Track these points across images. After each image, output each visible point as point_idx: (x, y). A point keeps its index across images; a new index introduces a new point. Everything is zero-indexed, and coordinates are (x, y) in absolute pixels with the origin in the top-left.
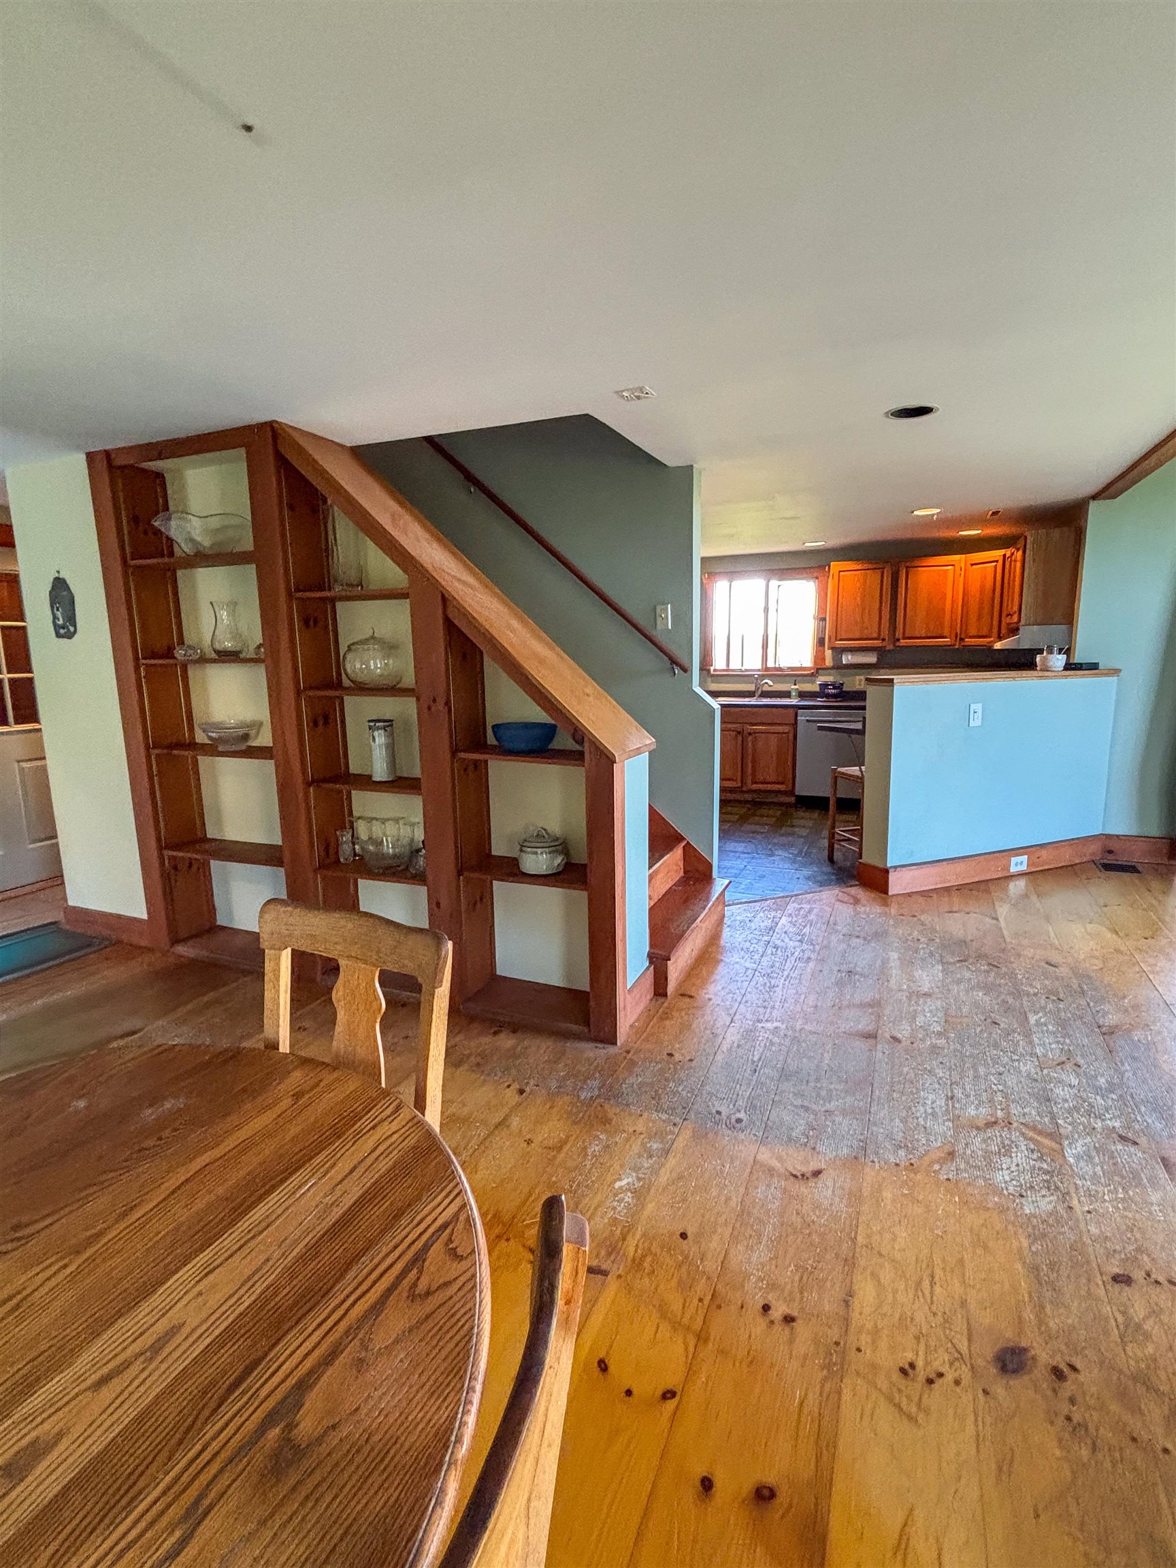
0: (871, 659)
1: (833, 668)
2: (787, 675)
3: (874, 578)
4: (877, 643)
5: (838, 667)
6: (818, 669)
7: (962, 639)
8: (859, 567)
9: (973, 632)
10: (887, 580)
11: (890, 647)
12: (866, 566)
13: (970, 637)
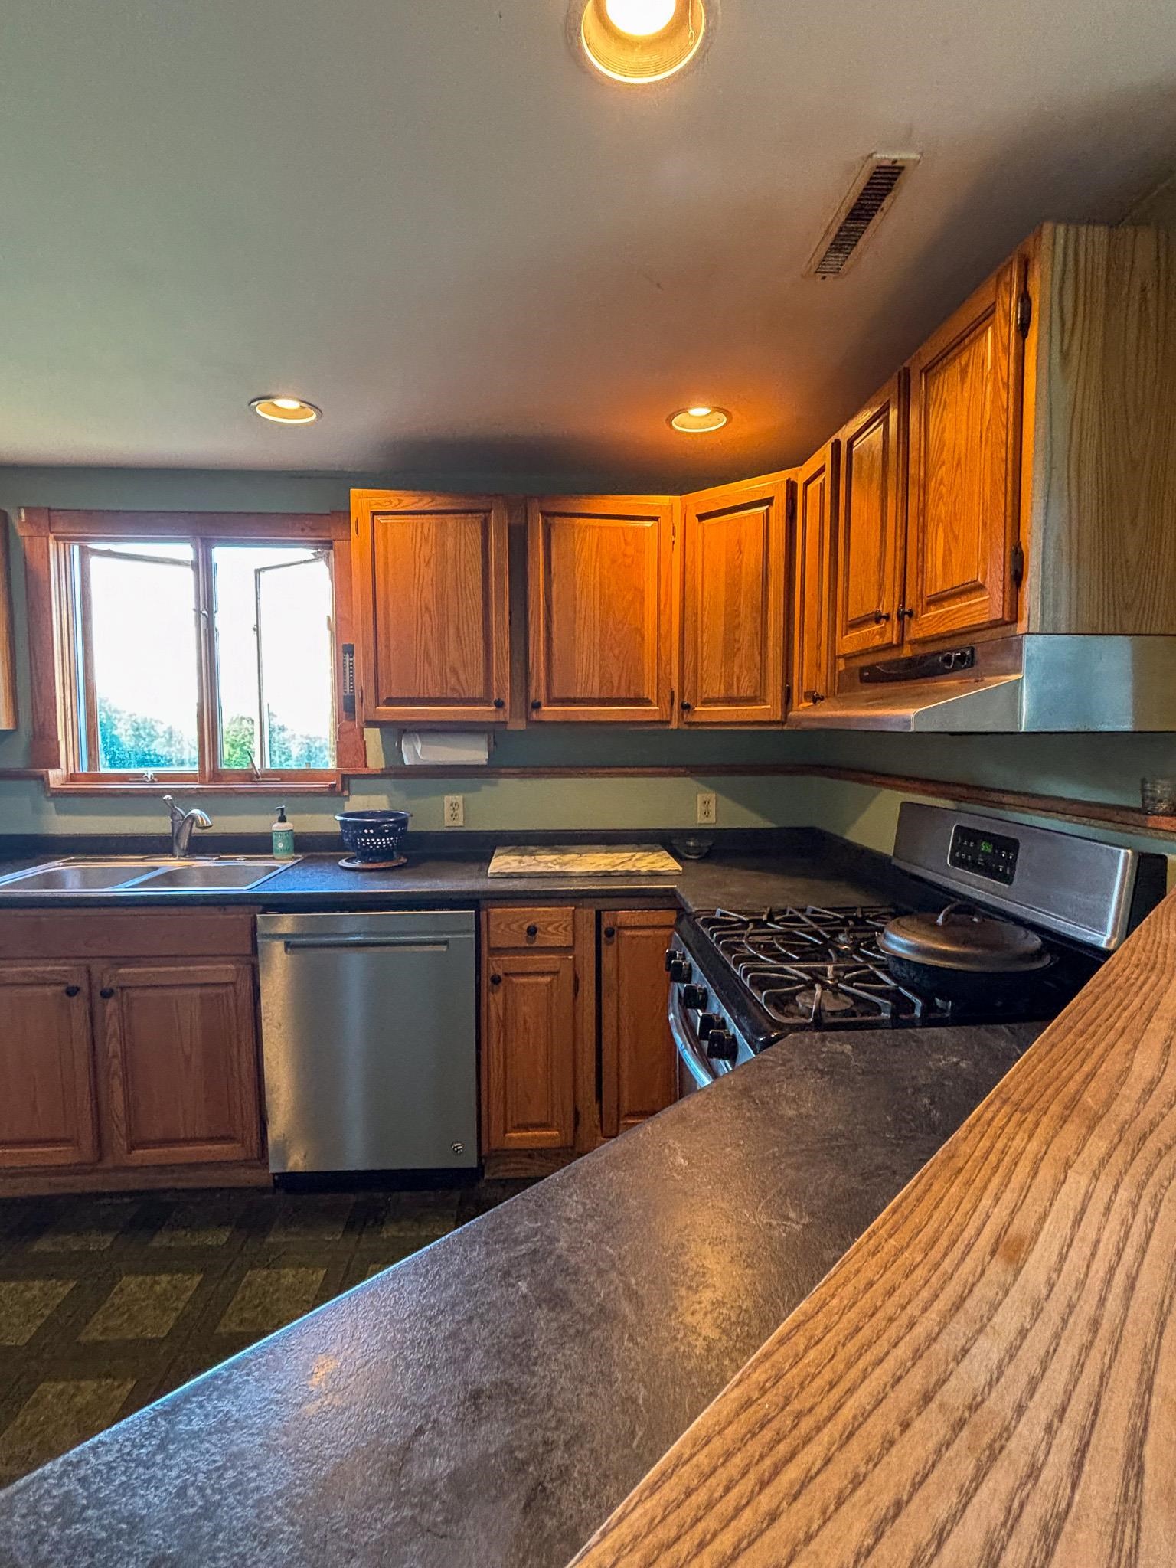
0: (474, 753)
1: (383, 775)
2: (268, 793)
3: (462, 535)
4: (484, 713)
5: (397, 772)
6: (344, 777)
7: (686, 707)
8: (425, 504)
9: (714, 687)
10: (498, 545)
11: (519, 725)
12: (441, 502)
13: (706, 702)
